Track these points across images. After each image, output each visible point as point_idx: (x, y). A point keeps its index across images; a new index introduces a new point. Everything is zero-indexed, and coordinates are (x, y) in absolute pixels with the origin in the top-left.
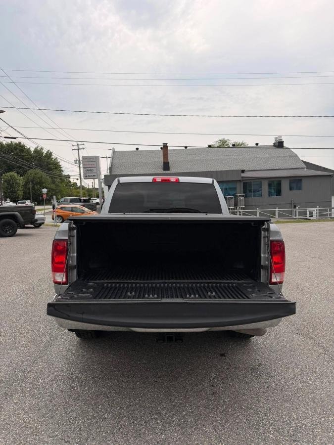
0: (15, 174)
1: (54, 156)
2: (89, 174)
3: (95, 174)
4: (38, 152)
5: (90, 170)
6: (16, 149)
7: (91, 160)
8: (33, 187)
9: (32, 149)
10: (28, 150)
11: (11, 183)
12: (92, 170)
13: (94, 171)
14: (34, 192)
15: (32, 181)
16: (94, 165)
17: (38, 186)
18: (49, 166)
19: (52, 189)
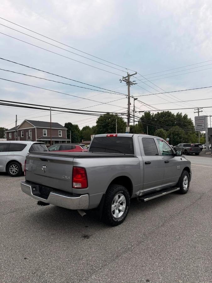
0: (163, 130)
1: (189, 117)
2: (200, 128)
3: (204, 128)
4: (179, 115)
5: (200, 125)
6: (166, 115)
7: (201, 119)
8: (174, 137)
9: (175, 114)
10: (173, 115)
11: (160, 135)
12: (202, 125)
13: (203, 126)
14: (174, 140)
15: (173, 134)
16: (203, 121)
17: (177, 136)
18: (185, 124)
19: (185, 138)
